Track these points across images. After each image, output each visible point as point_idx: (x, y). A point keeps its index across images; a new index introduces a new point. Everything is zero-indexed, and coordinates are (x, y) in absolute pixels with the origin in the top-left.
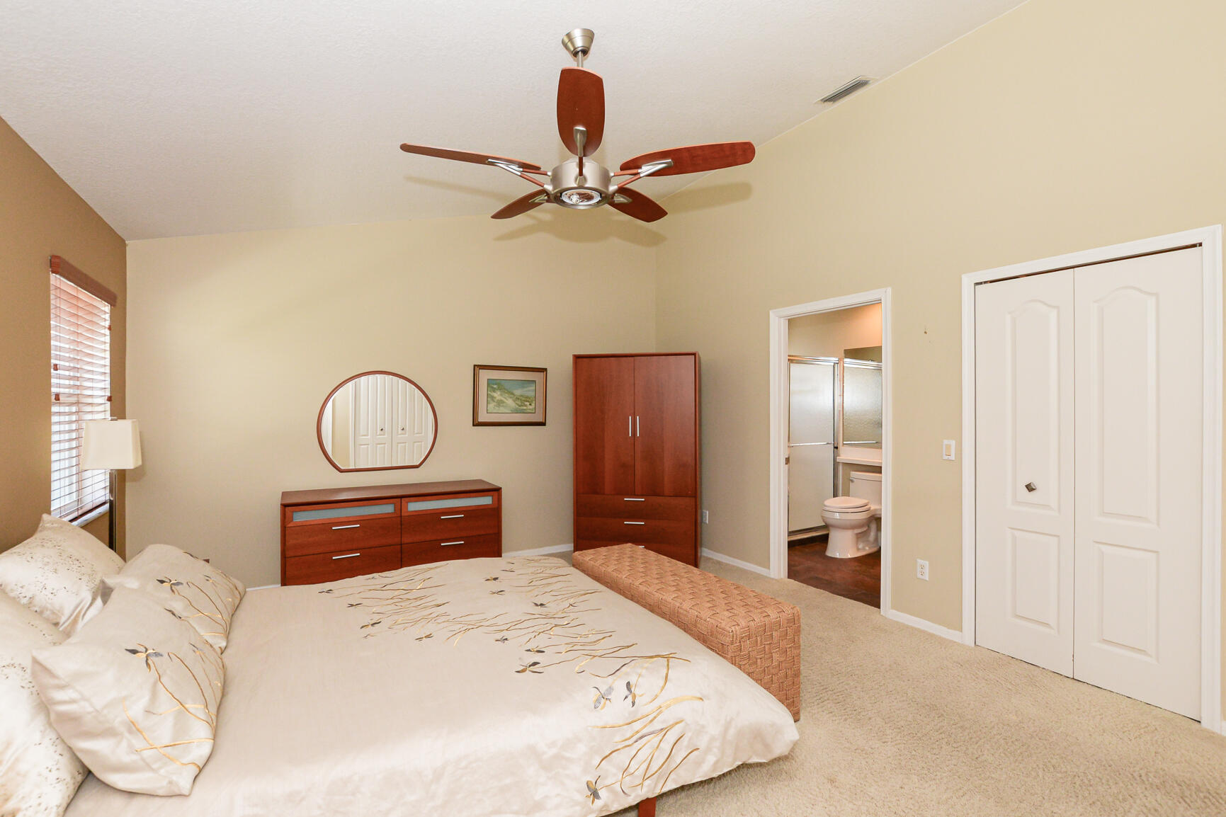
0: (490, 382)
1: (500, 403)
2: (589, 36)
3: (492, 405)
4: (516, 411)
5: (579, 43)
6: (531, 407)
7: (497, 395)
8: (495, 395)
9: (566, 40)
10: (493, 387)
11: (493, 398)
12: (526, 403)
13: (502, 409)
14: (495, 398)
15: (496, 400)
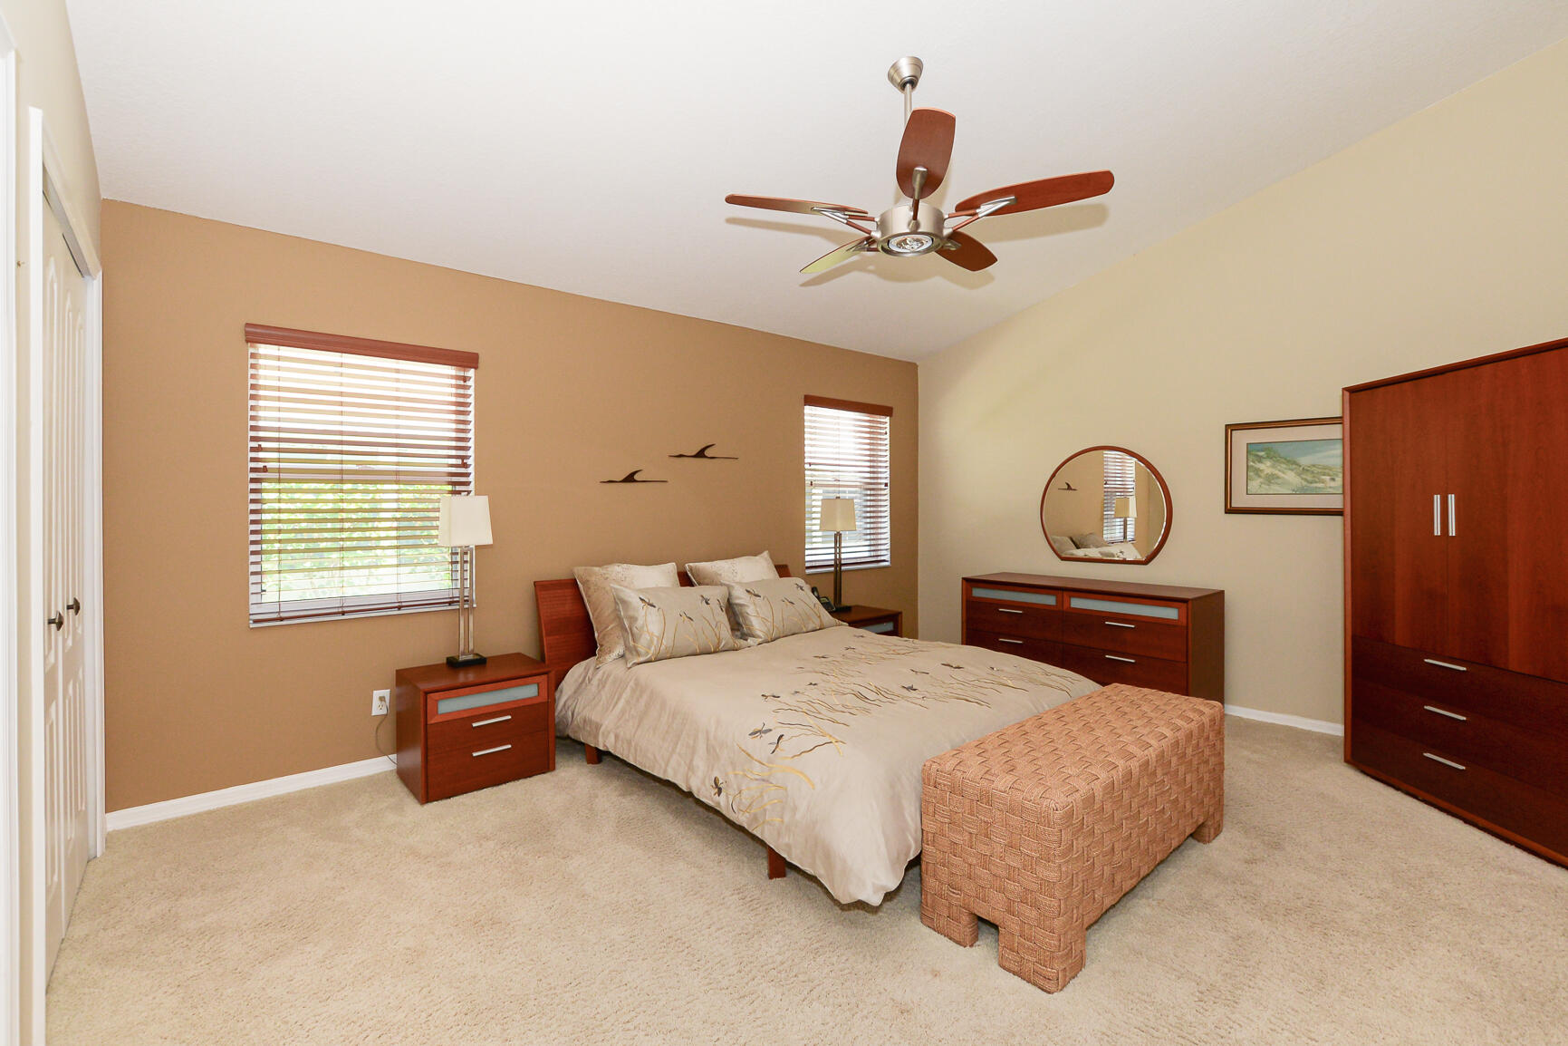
0: (1251, 448)
1: (1270, 479)
2: (918, 65)
3: (1255, 485)
4: (1303, 491)
5: (906, 72)
6: (1332, 484)
7: (1266, 467)
8: (1261, 466)
9: (892, 72)
10: (1258, 456)
11: (1257, 471)
12: (1324, 477)
13: (1275, 488)
14: (1262, 471)
15: (1262, 475)
